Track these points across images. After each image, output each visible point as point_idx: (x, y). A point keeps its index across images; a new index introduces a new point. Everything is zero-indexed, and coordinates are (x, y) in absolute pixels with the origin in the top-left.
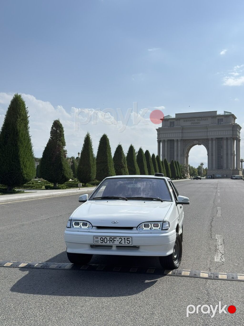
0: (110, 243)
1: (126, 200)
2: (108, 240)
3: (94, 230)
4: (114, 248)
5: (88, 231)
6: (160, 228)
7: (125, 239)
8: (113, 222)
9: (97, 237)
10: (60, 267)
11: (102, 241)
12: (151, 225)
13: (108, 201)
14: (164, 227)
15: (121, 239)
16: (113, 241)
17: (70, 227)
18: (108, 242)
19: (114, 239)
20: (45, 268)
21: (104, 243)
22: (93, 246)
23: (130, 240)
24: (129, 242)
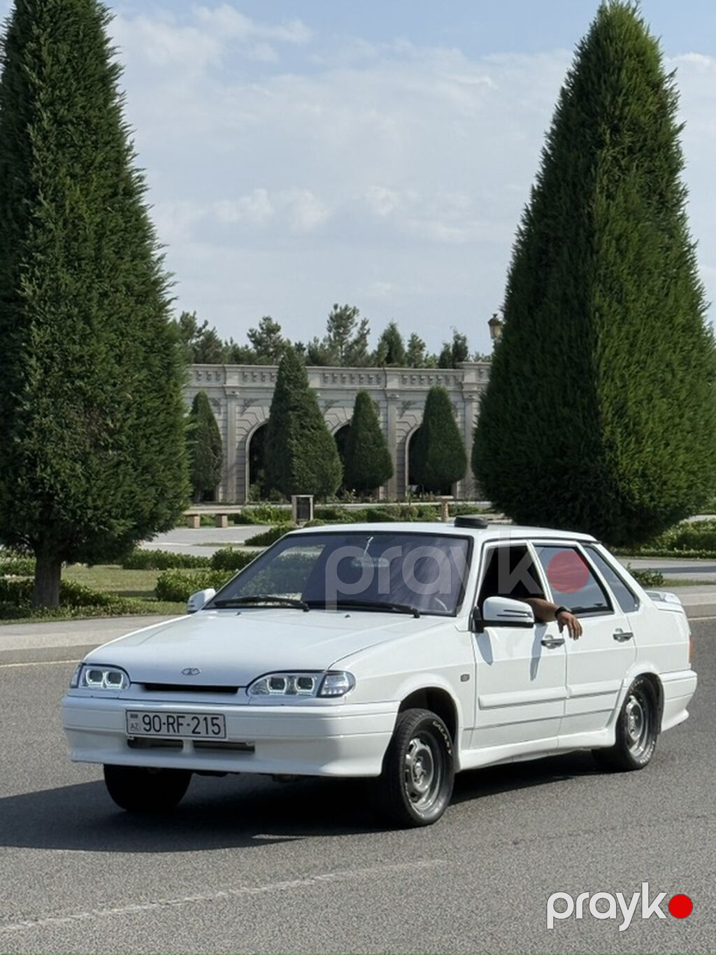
0: (168, 731)
2: (162, 721)
3: (135, 692)
4: (187, 748)
6: (314, 692)
7: (206, 719)
8: (186, 672)
9: (133, 713)
11: (147, 724)
12: (293, 683)
14: (327, 689)
15: (196, 721)
16: (175, 725)
17: (78, 686)
18: (164, 727)
19: (180, 719)
21: (152, 731)
22: (135, 744)
23: (220, 722)
24: (216, 729)
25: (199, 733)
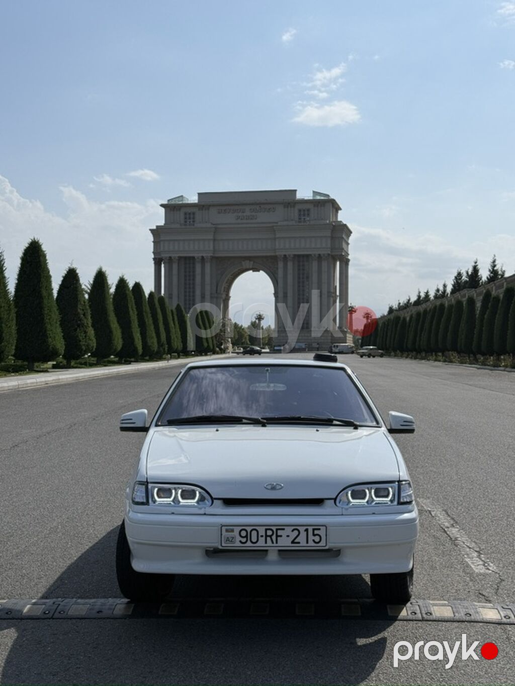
0: (266, 543)
1: (264, 425)
2: (260, 535)
3: (219, 508)
4: (273, 556)
5: (202, 512)
6: (391, 501)
7: (307, 530)
8: (269, 487)
9: (230, 528)
10: (98, 612)
11: (243, 537)
12: (370, 493)
13: (219, 429)
14: (404, 497)
15: (296, 533)
16: (274, 537)
17: (147, 503)
18: (262, 540)
19: (279, 531)
20: (56, 615)
21: (249, 544)
22: (213, 553)
23: (322, 532)
24: (317, 539)
25: (299, 543)
